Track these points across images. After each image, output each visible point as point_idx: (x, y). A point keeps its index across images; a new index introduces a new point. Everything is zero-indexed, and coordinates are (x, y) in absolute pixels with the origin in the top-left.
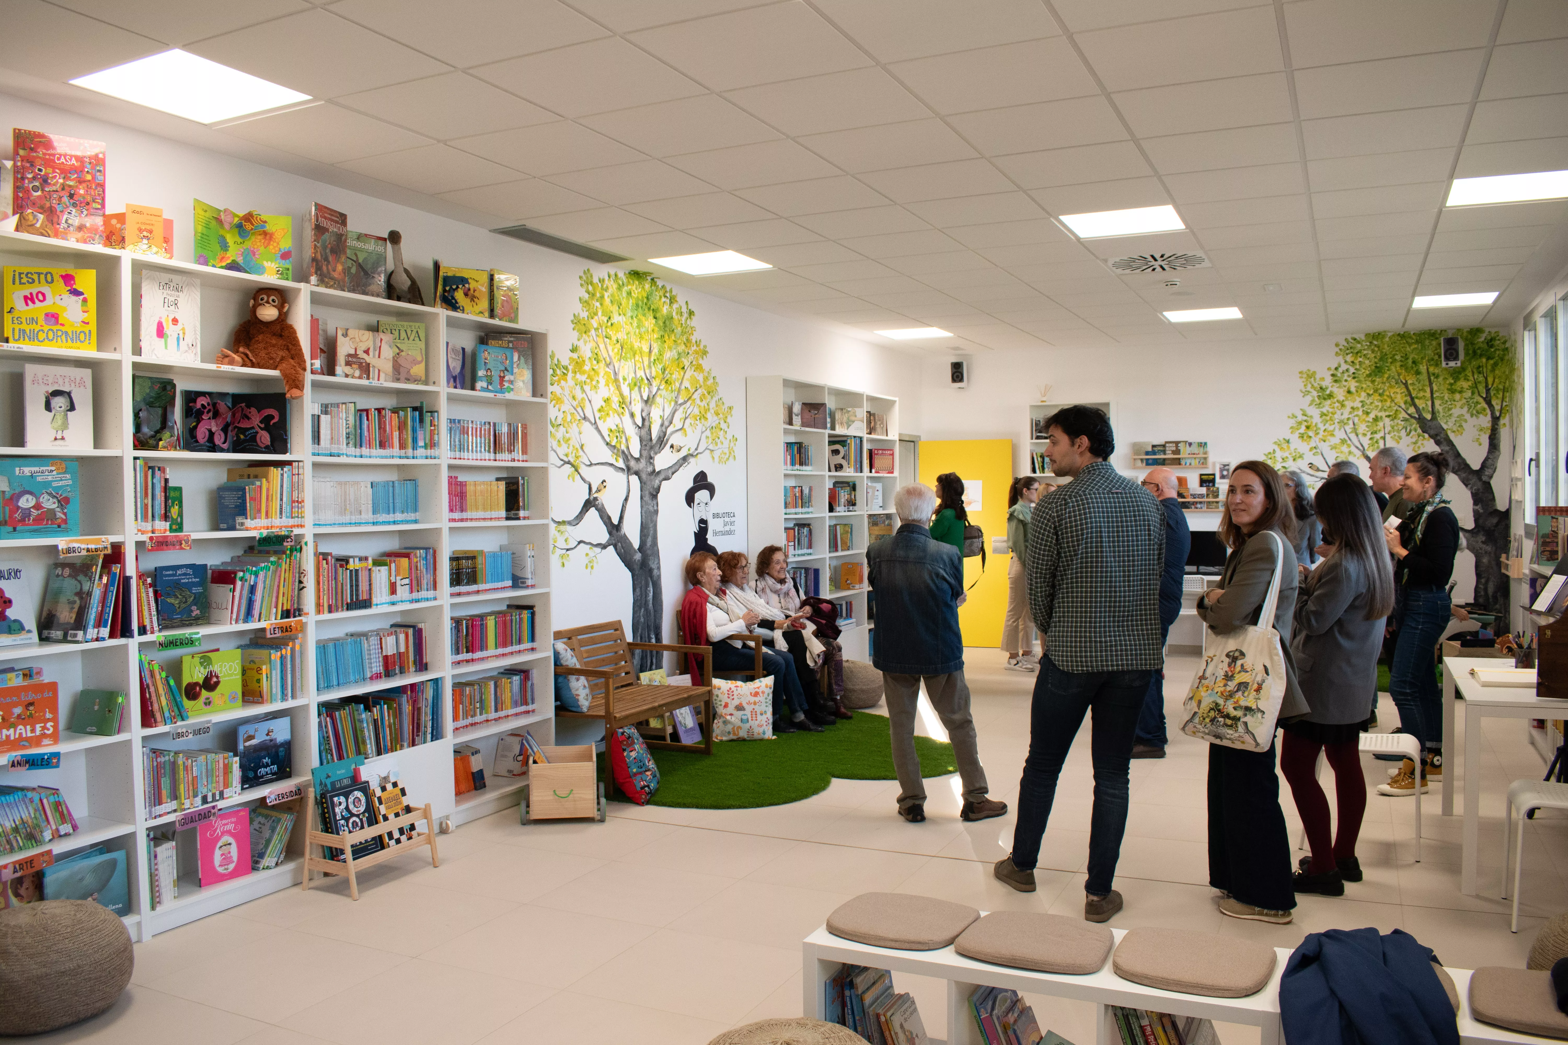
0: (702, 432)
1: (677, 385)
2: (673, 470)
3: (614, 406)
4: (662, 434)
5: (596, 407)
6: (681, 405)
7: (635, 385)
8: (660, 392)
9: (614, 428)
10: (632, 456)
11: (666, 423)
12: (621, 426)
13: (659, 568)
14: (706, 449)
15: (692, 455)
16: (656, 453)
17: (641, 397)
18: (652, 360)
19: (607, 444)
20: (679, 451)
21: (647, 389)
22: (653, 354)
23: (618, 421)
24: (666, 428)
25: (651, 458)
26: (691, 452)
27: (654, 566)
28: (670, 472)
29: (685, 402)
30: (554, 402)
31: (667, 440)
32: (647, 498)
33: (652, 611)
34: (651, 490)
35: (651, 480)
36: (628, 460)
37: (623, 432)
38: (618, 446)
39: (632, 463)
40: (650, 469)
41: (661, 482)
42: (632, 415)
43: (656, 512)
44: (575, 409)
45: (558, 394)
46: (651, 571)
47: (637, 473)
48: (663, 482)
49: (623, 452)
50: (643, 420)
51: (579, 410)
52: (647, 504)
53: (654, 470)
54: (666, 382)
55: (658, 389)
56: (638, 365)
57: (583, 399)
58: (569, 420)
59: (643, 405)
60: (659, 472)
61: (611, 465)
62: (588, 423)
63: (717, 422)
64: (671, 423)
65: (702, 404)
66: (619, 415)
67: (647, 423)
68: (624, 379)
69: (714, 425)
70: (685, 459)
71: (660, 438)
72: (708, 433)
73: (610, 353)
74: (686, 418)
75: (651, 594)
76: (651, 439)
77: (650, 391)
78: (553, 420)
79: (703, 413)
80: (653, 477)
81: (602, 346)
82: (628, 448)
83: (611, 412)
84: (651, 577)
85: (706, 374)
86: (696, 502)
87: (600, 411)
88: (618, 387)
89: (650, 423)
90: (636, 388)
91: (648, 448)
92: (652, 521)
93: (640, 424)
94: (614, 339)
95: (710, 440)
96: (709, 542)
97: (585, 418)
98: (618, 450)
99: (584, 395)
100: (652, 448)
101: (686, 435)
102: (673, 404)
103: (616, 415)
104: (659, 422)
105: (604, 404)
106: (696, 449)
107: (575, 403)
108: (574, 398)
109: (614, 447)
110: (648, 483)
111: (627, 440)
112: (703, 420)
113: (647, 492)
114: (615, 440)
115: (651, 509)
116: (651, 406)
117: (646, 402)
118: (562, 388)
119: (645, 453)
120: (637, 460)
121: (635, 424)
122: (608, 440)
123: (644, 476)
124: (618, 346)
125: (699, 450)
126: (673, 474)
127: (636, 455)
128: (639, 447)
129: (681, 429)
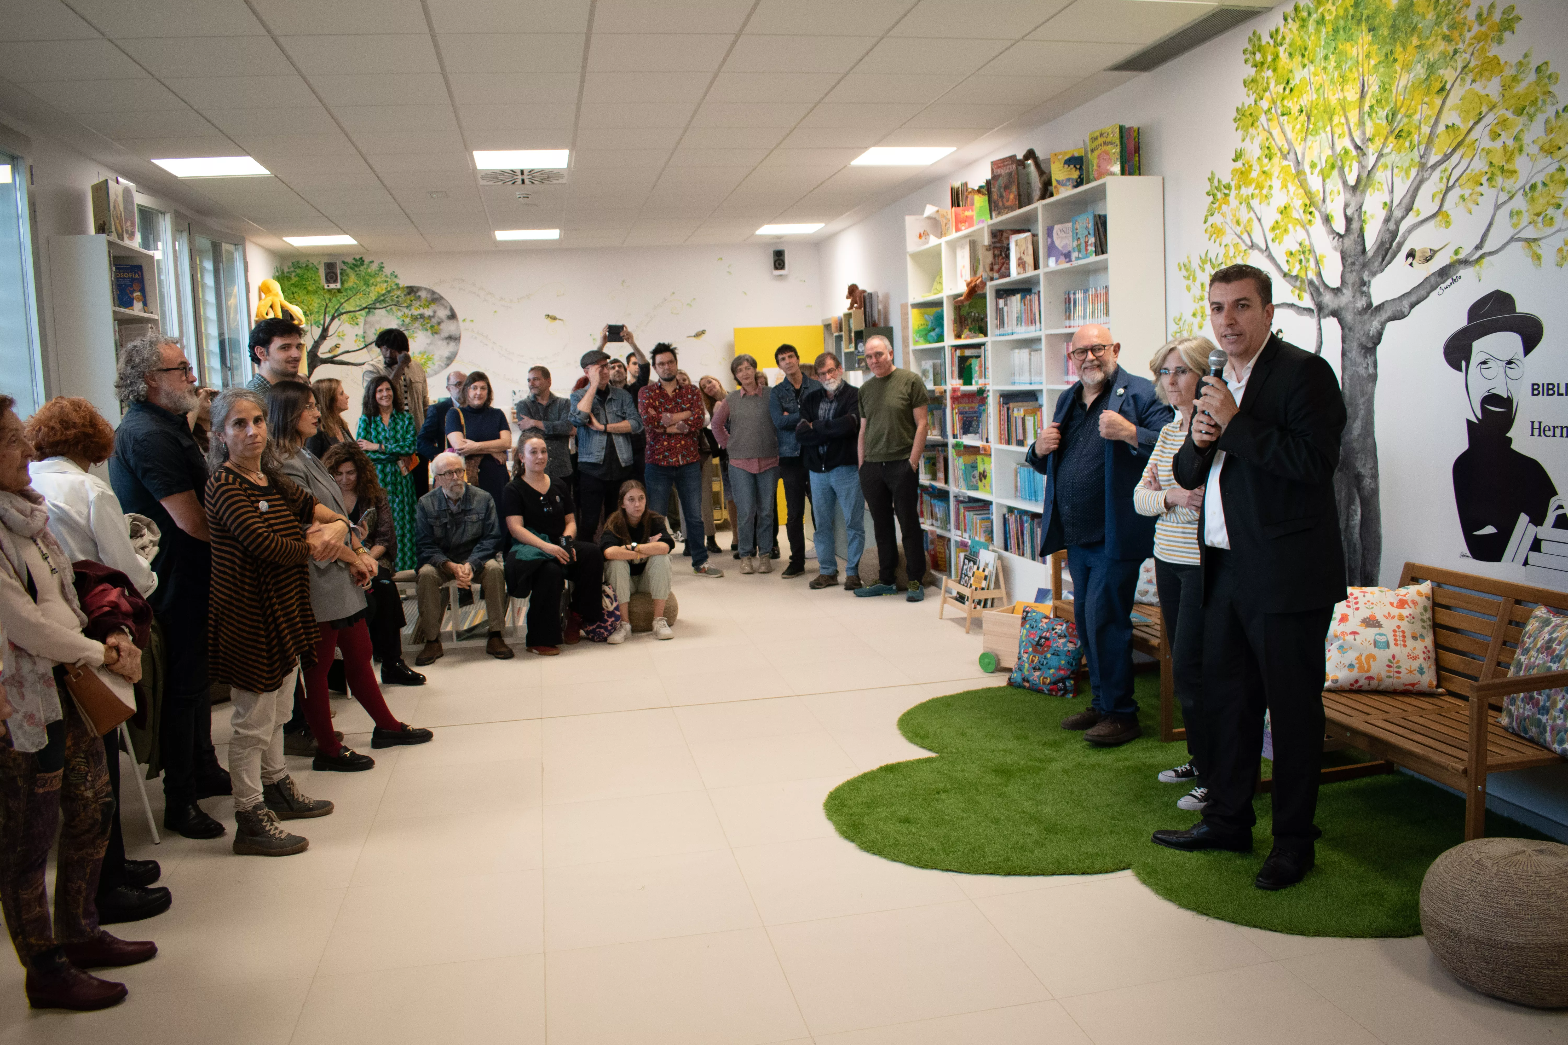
0: (1497, 207)
1: (1426, 130)
2: (1413, 298)
3: (1295, 215)
4: (1388, 236)
5: (1268, 223)
6: (1434, 167)
7: (1333, 167)
8: (1383, 160)
9: (1295, 248)
10: (1326, 286)
11: (1398, 214)
12: (1307, 243)
13: (1375, 477)
14: (1512, 239)
15: (1465, 262)
16: (1374, 274)
17: (1345, 183)
18: (1366, 108)
19: (1285, 275)
20: (1427, 260)
21: (1355, 166)
22: (1368, 96)
23: (1301, 235)
24: (1398, 223)
25: (1364, 283)
26: (1461, 256)
27: (1365, 471)
28: (1406, 303)
29: (1447, 157)
30: (1214, 236)
31: (1400, 245)
32: (1355, 354)
33: (1359, 546)
34: (1363, 339)
35: (1363, 323)
36: (1319, 294)
37: (1312, 251)
38: (1303, 275)
39: (1328, 299)
40: (1361, 303)
41: (1383, 325)
42: (1327, 220)
43: (1374, 378)
44: (1240, 237)
45: (1219, 224)
46: (1359, 478)
47: (1335, 313)
48: (1390, 325)
49: (1311, 283)
50: (1349, 220)
51: (1245, 237)
52: (1354, 363)
53: (1370, 305)
54: (1398, 136)
55: (1380, 155)
56: (1338, 131)
57: (1250, 221)
58: (1231, 254)
59: (1348, 196)
60: (1380, 307)
61: (1291, 305)
62: (1256, 251)
63: (1553, 169)
64: (1409, 209)
65: (1498, 144)
66: (1303, 226)
67: (1355, 225)
68: (1313, 166)
69: (1538, 179)
70: (1444, 273)
71: (1382, 244)
72: (1519, 202)
73: (1290, 135)
74: (1448, 189)
75: (1358, 517)
76: (1364, 251)
77: (1362, 167)
78: (1213, 260)
79: (1498, 160)
80: (1366, 317)
81: (1276, 132)
82: (1319, 275)
83: (1290, 226)
84: (1360, 489)
85: (1513, 72)
86: (1476, 358)
87: (1273, 229)
88: (1303, 184)
89: (1362, 222)
90: (1335, 172)
91: (1357, 267)
92: (1363, 394)
93: (1342, 231)
94: (1295, 110)
95: (1525, 219)
96: (1514, 446)
97: (1253, 246)
98: (1302, 281)
99: (1252, 214)
100: (1364, 266)
101: (1448, 223)
102: (1413, 172)
103: (1299, 228)
104: (1382, 214)
105: (1278, 217)
106: (1478, 247)
107: (1239, 230)
108: (1238, 223)
109: (1296, 277)
110: (1358, 327)
111: (1317, 263)
112: (1499, 180)
113: (1355, 345)
114: (1298, 266)
115: (1362, 371)
116: (1363, 192)
117: (1354, 188)
118: (1224, 215)
119: (1351, 278)
120: (1337, 291)
121: (1333, 231)
122: (1285, 268)
123: (1349, 317)
124: (1303, 117)
125: (1486, 249)
126: (1412, 306)
127: (1334, 282)
128: (1340, 268)
129: (1434, 216)
